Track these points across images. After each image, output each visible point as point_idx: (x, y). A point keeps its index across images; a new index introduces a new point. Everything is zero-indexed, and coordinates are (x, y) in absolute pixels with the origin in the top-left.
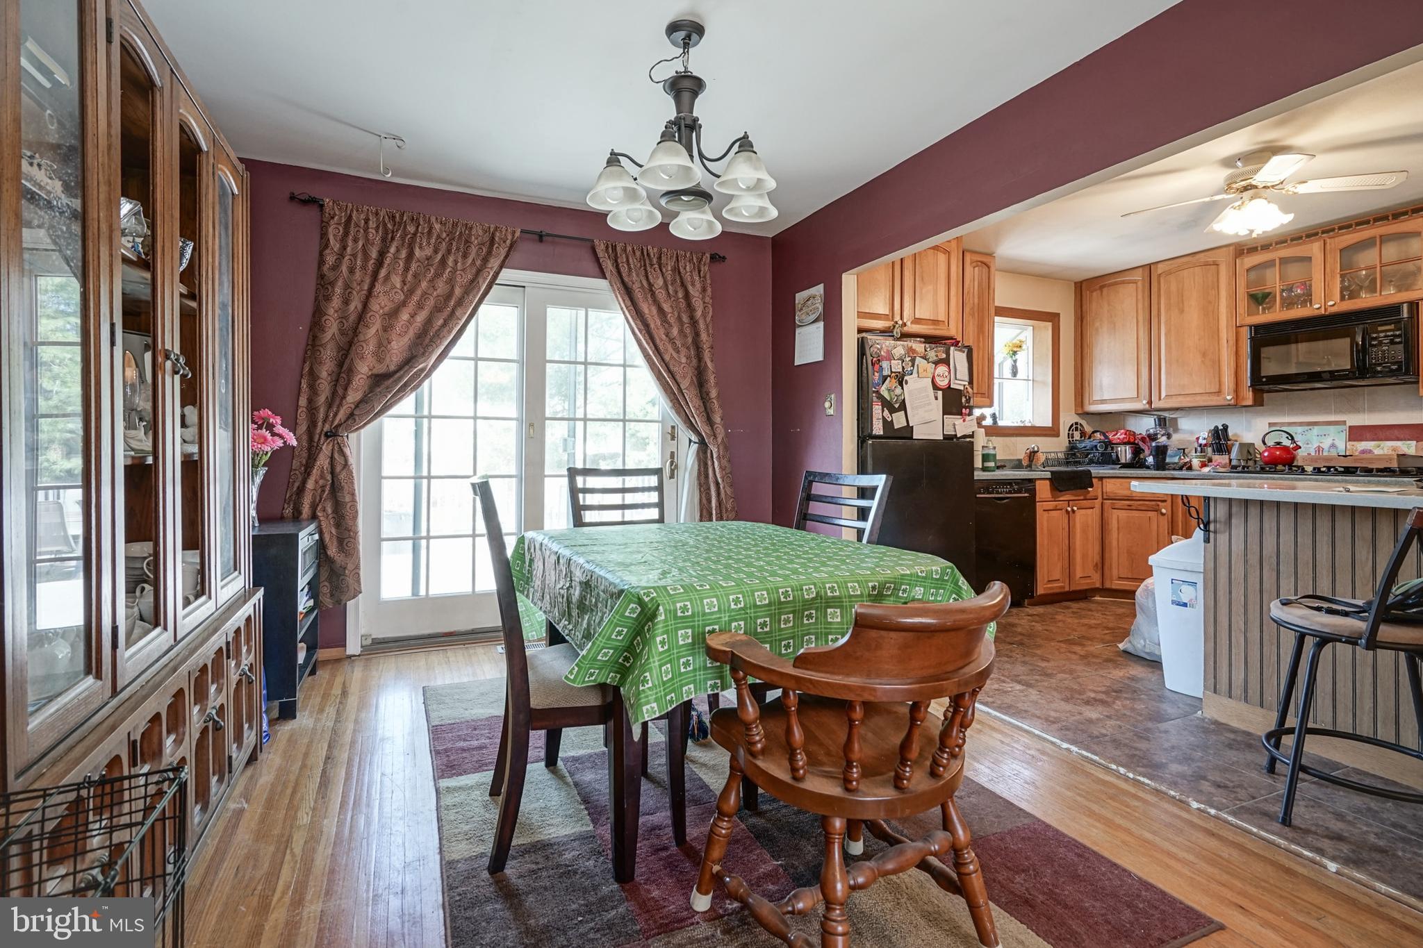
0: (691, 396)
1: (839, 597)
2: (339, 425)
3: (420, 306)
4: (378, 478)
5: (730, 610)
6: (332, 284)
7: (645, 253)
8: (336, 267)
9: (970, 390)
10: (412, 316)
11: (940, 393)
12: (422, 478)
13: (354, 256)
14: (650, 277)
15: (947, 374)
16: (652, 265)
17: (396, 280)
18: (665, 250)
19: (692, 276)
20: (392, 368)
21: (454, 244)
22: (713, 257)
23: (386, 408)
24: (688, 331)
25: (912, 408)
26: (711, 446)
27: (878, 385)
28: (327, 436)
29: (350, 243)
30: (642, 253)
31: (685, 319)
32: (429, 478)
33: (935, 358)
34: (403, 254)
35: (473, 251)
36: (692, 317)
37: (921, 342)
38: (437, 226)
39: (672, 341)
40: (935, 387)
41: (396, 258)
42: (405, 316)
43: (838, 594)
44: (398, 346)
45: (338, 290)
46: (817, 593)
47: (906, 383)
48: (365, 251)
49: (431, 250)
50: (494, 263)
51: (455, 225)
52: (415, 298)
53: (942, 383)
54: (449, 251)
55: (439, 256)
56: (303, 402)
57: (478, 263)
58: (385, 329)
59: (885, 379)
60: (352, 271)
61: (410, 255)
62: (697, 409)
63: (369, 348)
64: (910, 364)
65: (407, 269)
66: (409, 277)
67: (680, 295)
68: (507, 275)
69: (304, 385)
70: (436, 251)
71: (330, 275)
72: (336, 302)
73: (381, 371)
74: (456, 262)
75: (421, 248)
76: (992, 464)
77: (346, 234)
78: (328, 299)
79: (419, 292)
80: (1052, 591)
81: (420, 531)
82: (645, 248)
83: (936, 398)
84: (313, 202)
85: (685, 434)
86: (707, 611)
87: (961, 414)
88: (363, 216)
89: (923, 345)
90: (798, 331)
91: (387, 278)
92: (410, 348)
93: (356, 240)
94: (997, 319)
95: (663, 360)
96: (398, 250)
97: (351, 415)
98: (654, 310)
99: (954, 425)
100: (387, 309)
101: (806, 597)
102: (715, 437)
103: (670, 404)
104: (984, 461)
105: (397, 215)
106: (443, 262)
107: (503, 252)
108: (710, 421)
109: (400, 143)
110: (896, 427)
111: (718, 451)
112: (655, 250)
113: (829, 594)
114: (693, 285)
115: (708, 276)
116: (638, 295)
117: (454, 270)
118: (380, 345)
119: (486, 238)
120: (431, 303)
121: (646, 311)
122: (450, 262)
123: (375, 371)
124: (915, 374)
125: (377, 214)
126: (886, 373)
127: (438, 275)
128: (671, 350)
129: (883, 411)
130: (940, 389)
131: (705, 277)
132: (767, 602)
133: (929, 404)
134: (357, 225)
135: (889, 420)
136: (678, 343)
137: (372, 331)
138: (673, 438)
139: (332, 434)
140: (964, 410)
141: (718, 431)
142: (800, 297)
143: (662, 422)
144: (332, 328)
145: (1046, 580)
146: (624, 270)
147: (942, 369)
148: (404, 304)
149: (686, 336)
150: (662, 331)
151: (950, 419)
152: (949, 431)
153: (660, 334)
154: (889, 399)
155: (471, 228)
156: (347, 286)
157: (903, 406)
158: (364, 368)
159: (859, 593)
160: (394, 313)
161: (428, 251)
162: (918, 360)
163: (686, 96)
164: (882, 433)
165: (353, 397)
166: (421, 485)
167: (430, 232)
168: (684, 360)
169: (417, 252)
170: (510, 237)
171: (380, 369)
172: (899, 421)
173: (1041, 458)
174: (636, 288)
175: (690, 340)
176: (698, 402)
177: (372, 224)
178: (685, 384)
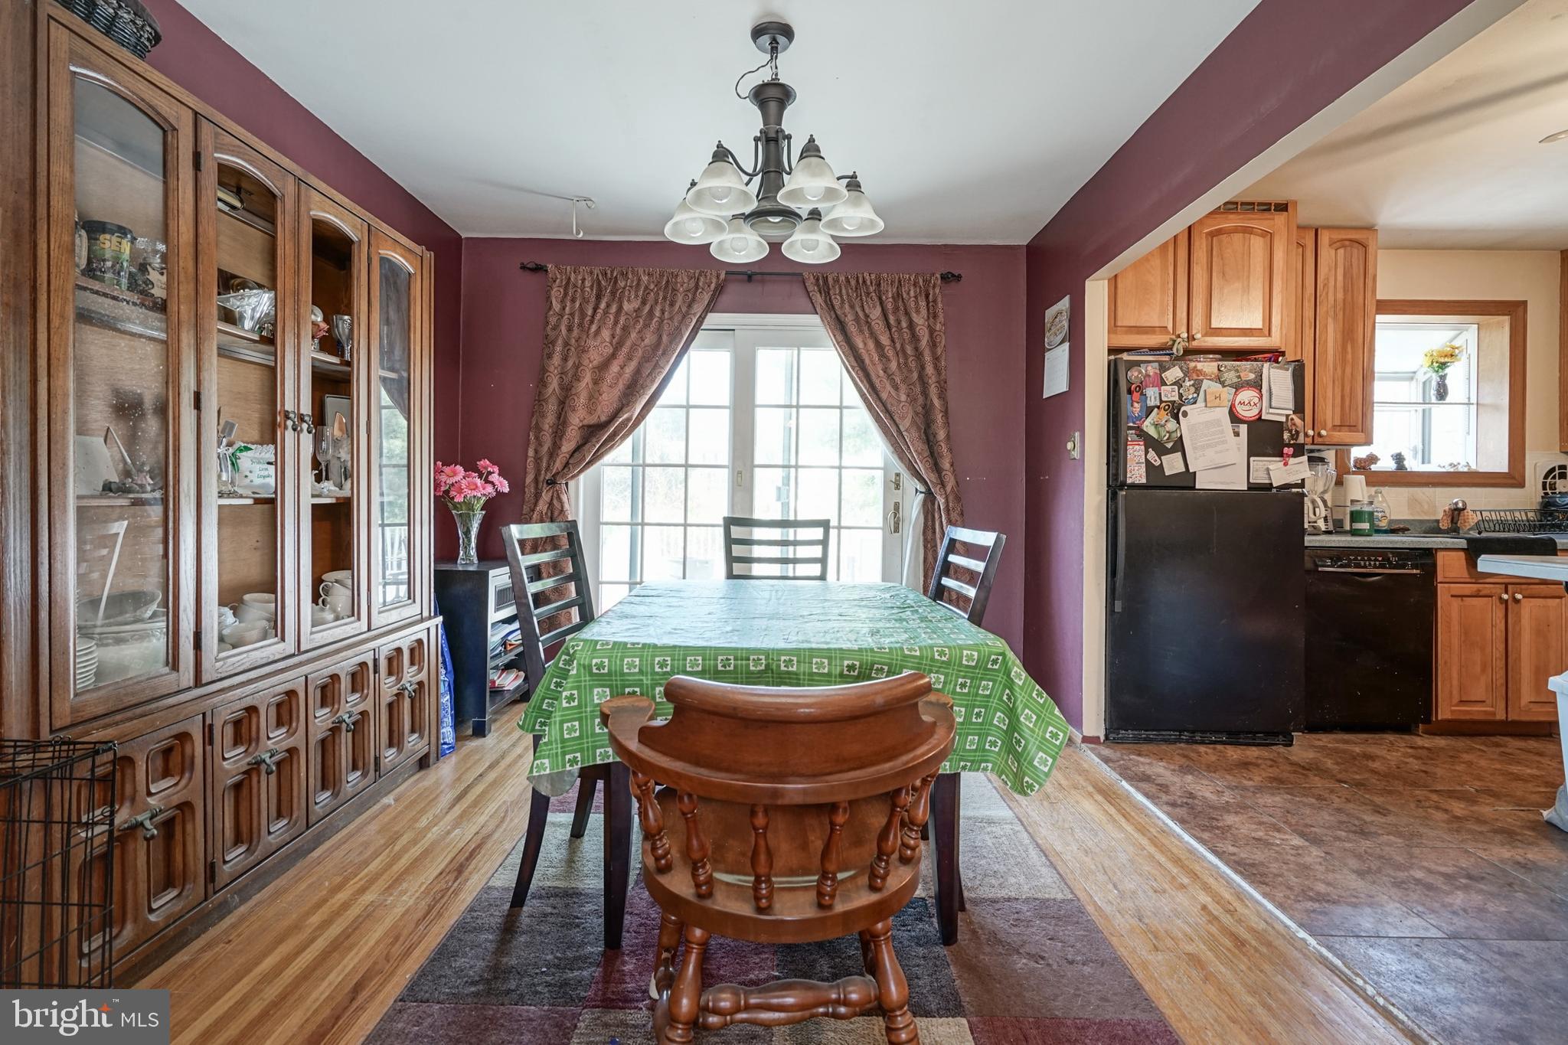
0: (912, 437)
1: (796, 674)
2: (557, 473)
3: (630, 358)
4: (597, 523)
5: (654, 673)
6: (553, 343)
7: (861, 281)
8: (556, 327)
9: (1298, 421)
10: (622, 367)
11: (1243, 429)
12: (637, 524)
13: (572, 314)
14: (866, 307)
15: (1256, 400)
16: (868, 294)
17: (606, 334)
18: (885, 275)
19: (917, 303)
20: (603, 419)
21: (661, 294)
22: (944, 278)
23: (597, 457)
24: (913, 365)
25: (1195, 448)
26: (938, 497)
27: (1139, 418)
28: (548, 484)
29: (568, 304)
30: (858, 281)
31: (909, 350)
32: (643, 524)
33: (1236, 380)
34: (614, 309)
35: (680, 298)
36: (916, 349)
37: (1212, 360)
38: (645, 278)
39: (890, 376)
40: (1235, 418)
41: (606, 312)
42: (615, 368)
43: (794, 669)
44: (609, 398)
45: (558, 349)
46: (767, 666)
47: (1185, 414)
48: (582, 310)
49: (639, 302)
50: (698, 309)
51: (661, 276)
52: (625, 350)
53: (1250, 413)
54: (656, 302)
55: (647, 308)
56: (531, 453)
57: (684, 309)
58: (596, 382)
59: (1149, 411)
60: (570, 329)
61: (620, 309)
62: (919, 454)
63: (582, 400)
64: (1193, 389)
65: (616, 322)
66: (618, 331)
67: (904, 324)
68: (713, 319)
69: (532, 437)
70: (644, 303)
71: (552, 334)
72: (556, 360)
73: (592, 422)
74: (663, 312)
75: (629, 301)
76: (1366, 526)
77: (566, 294)
78: (550, 356)
79: (628, 343)
80: (1468, 717)
81: (635, 577)
82: (860, 276)
83: (1237, 434)
84: (539, 269)
85: (911, 484)
86: (626, 671)
87: (1281, 455)
88: (580, 277)
89: (1215, 364)
90: (1047, 355)
91: (598, 332)
92: (620, 400)
93: (573, 301)
94: (1379, 318)
95: (880, 399)
96: (608, 306)
97: (567, 465)
98: (871, 345)
99: (1268, 470)
100: (595, 363)
101: (752, 668)
102: (943, 485)
103: (892, 449)
104: (1353, 521)
105: (609, 272)
106: (651, 313)
107: (706, 297)
108: (937, 468)
109: (589, 203)
110: (1167, 473)
111: (947, 502)
112: (873, 277)
113: (783, 668)
114: (918, 312)
115: (939, 299)
116: (852, 328)
117: (662, 320)
118: (591, 397)
119: (692, 284)
120: (639, 353)
121: (861, 345)
122: (657, 313)
123: (586, 422)
124: (1200, 403)
125: (591, 273)
126: (1151, 403)
127: (646, 326)
128: (889, 387)
129: (1147, 453)
130: (1244, 422)
131: (935, 301)
132: (700, 668)
133: (1224, 442)
134: (575, 286)
135: (1157, 464)
136: (898, 380)
137: (583, 384)
138: (897, 487)
139: (552, 483)
140: (1286, 450)
141: (947, 479)
142: (1050, 313)
143: (885, 469)
144: (554, 384)
145: (1456, 700)
146: (837, 303)
147: (1248, 395)
148: (613, 356)
149: (910, 371)
150: (880, 368)
151: (1258, 462)
152: (1258, 478)
153: (877, 371)
154: (1156, 436)
155: (677, 276)
156: (566, 344)
157: (1179, 446)
158: (577, 419)
159: (826, 671)
160: (605, 365)
161: (636, 304)
162: (1206, 384)
163: (773, 106)
164: (1144, 481)
165: (567, 447)
166: (637, 531)
167: (638, 284)
168: (903, 397)
169: (626, 306)
170: (714, 281)
171: (592, 420)
172: (1172, 465)
173: (1472, 519)
174: (849, 319)
175: (915, 375)
176: (922, 446)
177: (588, 284)
178: (905, 424)
